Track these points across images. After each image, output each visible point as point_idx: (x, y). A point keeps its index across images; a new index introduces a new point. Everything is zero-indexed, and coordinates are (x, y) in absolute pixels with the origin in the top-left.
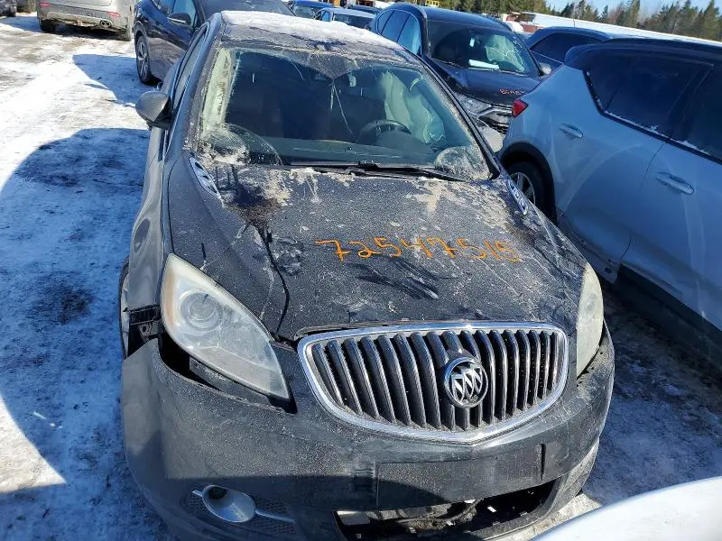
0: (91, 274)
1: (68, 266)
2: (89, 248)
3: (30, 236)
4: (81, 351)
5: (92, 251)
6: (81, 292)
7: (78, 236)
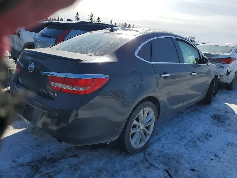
0: (209, 122)
1: (215, 127)
2: (206, 130)
3: (228, 144)
4: (218, 110)
5: (205, 129)
6: (214, 119)
7: (208, 136)
